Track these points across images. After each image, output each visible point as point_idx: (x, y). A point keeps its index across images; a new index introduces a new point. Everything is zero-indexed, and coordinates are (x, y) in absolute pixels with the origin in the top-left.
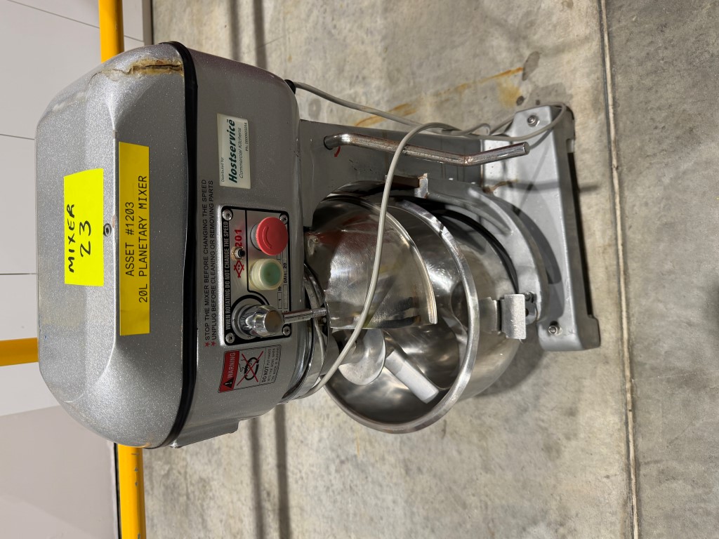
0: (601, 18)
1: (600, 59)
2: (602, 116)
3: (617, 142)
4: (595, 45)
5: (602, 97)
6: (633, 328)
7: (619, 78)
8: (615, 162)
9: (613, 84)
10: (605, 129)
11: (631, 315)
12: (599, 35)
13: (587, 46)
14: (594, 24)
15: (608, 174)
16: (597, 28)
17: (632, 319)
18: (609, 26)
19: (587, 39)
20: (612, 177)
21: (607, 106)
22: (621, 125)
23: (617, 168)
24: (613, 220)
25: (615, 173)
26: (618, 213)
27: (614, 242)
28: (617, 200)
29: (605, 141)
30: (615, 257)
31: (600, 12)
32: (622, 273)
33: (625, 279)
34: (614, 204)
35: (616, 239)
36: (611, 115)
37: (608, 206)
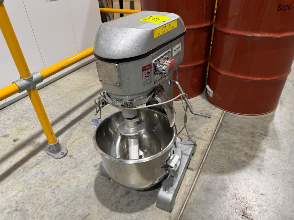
0: (212, 139)
1: (208, 146)
2: (203, 156)
3: (204, 164)
4: (208, 143)
5: (204, 153)
6: (185, 212)
7: (210, 152)
8: (201, 167)
9: (209, 152)
10: (202, 159)
11: (186, 208)
12: (210, 141)
13: (206, 142)
14: (210, 139)
15: (198, 169)
16: (210, 140)
17: (186, 209)
18: (213, 141)
19: (207, 140)
20: (198, 170)
21: (205, 155)
22: (207, 161)
23: (201, 169)
24: (194, 180)
25: (200, 170)
26: (196, 179)
27: (191, 185)
28: (197, 176)
29: (201, 161)
30: (189, 189)
31: (212, 138)
32: (189, 195)
33: (189, 197)
34: (196, 176)
35: (192, 185)
36: (205, 157)
37: (194, 176)
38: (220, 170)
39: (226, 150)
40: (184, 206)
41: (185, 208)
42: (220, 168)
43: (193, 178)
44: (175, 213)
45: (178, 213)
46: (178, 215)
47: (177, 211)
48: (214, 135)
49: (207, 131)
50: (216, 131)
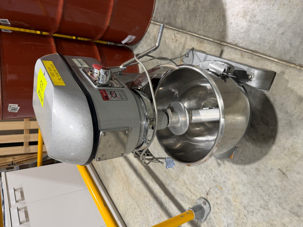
0: (184, 33)
1: (193, 36)
2: (205, 41)
3: (214, 39)
4: (189, 37)
5: (201, 40)
6: (275, 56)
7: (200, 33)
8: (219, 42)
9: (200, 35)
10: (209, 42)
11: (269, 55)
12: (187, 35)
13: (188, 39)
14: (184, 35)
15: (221, 45)
17: (271, 55)
18: (187, 31)
19: (186, 38)
21: (204, 39)
22: (211, 36)
23: (221, 42)
26: (233, 46)
27: (241, 51)
28: (230, 45)
29: (212, 43)
32: (253, 53)
33: (255, 52)
34: (230, 47)
36: (207, 38)
38: (222, 20)
39: (198, 16)
40: (268, 58)
41: (270, 57)
42: (220, 20)
43: (232, 50)
44: (277, 68)
45: (277, 64)
46: (278, 64)
47: (274, 65)
48: (180, 30)
49: (175, 39)
50: (175, 29)
